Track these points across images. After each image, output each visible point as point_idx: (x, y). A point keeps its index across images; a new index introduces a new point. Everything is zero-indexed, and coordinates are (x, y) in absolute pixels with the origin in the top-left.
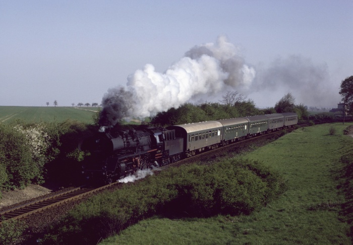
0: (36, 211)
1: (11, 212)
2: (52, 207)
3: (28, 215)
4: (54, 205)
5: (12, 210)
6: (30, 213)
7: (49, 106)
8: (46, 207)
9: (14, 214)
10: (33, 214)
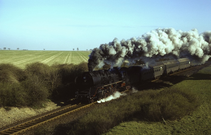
0: (65, 114)
1: (51, 114)
2: (73, 111)
3: (61, 117)
4: (74, 110)
5: (52, 113)
6: (62, 115)
7: (74, 50)
8: (70, 112)
9: (53, 116)
10: (63, 116)
